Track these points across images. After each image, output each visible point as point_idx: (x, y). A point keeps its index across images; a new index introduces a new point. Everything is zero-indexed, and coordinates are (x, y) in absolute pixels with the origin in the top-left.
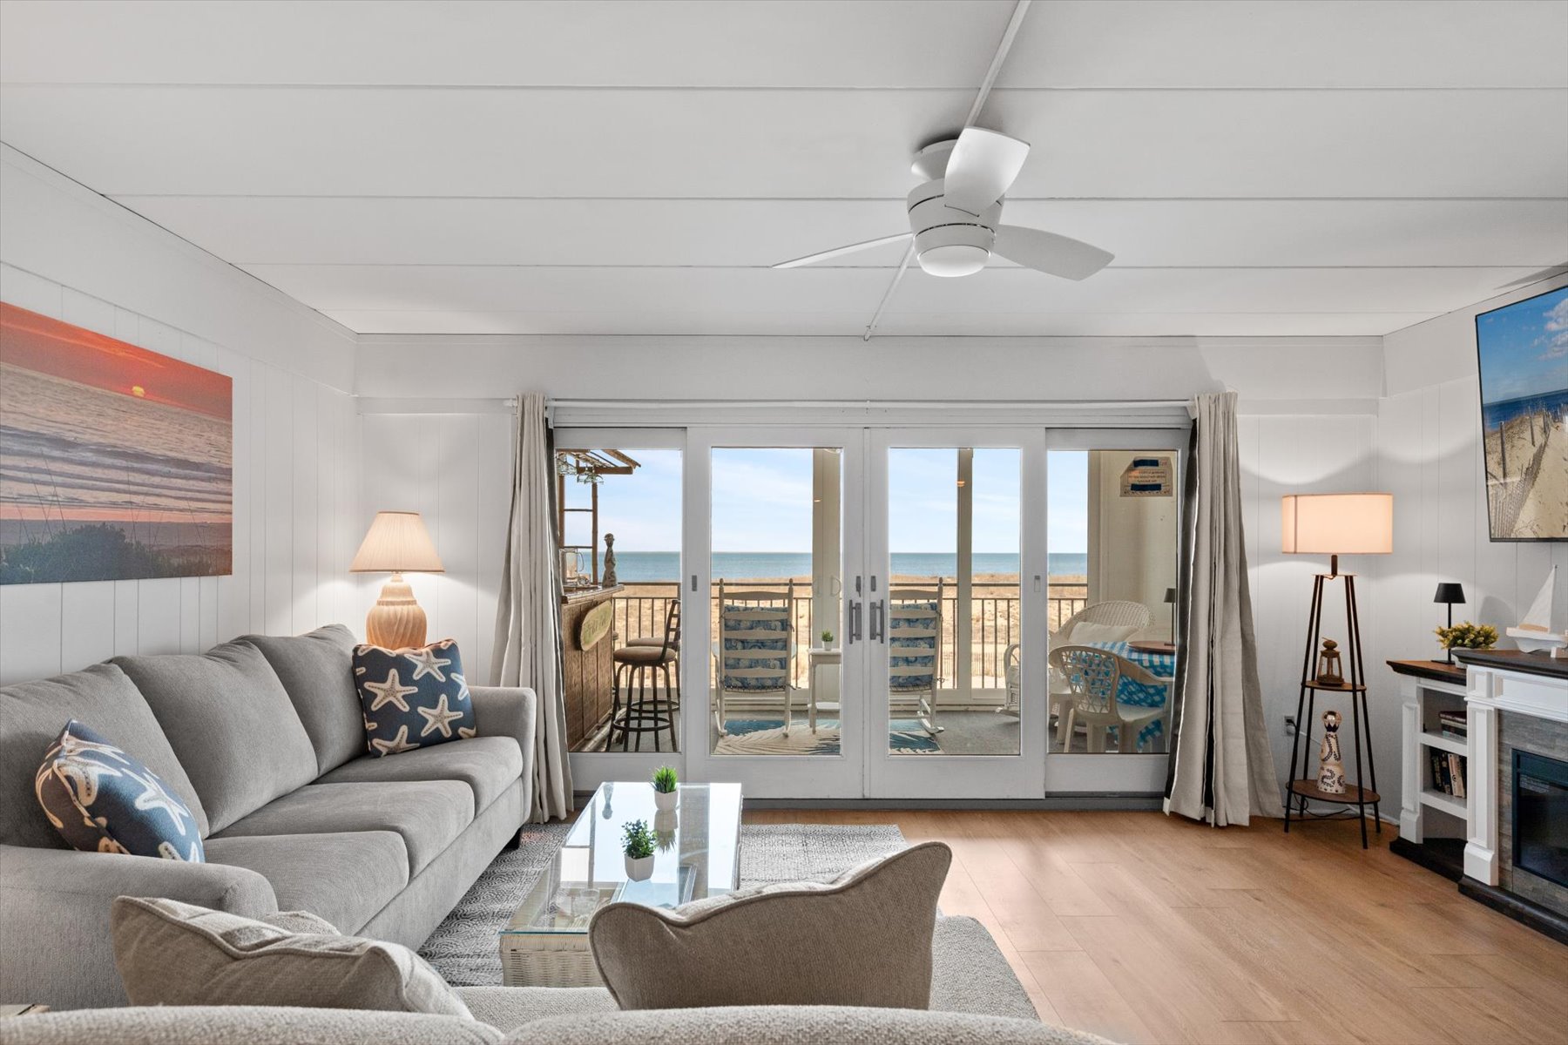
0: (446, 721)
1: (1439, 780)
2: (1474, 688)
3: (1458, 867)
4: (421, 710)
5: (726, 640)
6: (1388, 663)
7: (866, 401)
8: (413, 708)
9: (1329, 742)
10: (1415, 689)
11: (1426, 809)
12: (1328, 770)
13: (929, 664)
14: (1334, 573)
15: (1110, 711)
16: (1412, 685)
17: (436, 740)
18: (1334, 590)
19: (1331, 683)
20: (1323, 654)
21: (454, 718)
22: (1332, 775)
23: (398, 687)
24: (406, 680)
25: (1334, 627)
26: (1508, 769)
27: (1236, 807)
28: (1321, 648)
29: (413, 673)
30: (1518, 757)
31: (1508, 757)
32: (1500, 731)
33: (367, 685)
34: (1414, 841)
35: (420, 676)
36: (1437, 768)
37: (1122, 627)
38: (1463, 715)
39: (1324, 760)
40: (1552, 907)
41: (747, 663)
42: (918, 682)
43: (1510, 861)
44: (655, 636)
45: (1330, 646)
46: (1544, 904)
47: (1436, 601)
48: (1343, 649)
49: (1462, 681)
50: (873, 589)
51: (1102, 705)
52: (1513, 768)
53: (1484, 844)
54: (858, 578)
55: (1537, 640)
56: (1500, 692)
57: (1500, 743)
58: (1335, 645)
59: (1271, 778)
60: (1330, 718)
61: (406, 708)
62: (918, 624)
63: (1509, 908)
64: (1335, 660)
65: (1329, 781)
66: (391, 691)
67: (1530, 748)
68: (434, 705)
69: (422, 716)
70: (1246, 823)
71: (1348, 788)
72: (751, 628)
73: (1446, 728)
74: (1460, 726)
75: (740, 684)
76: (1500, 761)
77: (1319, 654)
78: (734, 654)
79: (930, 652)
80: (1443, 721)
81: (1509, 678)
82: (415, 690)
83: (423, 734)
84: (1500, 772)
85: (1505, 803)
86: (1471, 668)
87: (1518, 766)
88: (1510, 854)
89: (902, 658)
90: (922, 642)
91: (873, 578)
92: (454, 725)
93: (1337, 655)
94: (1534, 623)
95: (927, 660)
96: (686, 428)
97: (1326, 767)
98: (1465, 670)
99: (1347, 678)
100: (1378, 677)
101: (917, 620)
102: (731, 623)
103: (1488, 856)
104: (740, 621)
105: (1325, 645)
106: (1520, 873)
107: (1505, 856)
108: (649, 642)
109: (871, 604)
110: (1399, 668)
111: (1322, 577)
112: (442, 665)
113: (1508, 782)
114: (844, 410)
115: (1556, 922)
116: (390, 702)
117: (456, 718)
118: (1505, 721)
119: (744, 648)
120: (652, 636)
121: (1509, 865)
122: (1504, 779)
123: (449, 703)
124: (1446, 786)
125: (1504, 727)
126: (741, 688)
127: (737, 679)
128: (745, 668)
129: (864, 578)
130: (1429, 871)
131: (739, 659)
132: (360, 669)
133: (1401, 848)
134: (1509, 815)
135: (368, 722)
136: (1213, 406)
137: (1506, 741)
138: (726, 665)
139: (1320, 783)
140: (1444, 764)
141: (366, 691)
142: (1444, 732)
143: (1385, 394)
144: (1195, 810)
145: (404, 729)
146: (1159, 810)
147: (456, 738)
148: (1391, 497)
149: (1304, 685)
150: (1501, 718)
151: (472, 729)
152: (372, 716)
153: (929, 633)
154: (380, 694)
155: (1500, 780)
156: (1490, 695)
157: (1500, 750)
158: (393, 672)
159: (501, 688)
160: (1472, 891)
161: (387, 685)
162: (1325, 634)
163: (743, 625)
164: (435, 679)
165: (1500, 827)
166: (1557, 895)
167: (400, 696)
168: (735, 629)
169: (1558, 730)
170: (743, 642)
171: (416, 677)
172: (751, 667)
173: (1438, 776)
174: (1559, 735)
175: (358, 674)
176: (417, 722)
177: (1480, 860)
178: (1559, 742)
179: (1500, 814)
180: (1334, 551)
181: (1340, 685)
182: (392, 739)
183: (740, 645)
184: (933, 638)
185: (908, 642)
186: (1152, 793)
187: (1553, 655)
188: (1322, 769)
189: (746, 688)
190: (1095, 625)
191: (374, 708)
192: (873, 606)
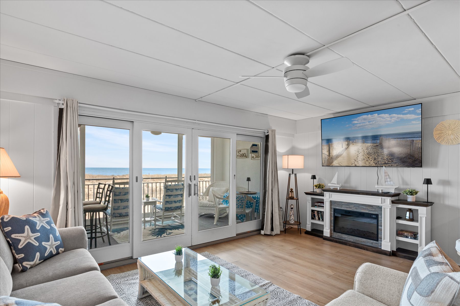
0: (54, 247)
1: (313, 217)
2: (326, 196)
3: (322, 235)
4: (43, 243)
5: (114, 200)
6: (305, 193)
7: (196, 120)
8: (40, 243)
9: (292, 211)
10: (310, 198)
11: (312, 223)
12: (292, 218)
13: (181, 202)
14: (293, 173)
15: (244, 210)
16: (309, 197)
17: (51, 256)
18: (293, 177)
19: (292, 198)
20: (290, 192)
21: (57, 245)
22: (292, 219)
23: (31, 234)
24: (34, 230)
25: (292, 186)
26: (333, 212)
27: (277, 230)
28: (290, 190)
29: (36, 226)
30: (335, 210)
31: (333, 210)
32: (331, 205)
33: (13, 236)
34: (310, 231)
35: (39, 227)
36: (313, 214)
37: (224, 188)
38: (323, 203)
39: (291, 216)
40: (341, 239)
41: (123, 208)
42: (177, 208)
43: (333, 231)
44: (89, 200)
45: (292, 190)
46: (340, 238)
47: (311, 179)
48: (294, 190)
49: (323, 196)
50: (195, 180)
51: (242, 209)
52: (334, 212)
53: (328, 228)
54: (190, 176)
55: (334, 186)
56: (331, 197)
57: (331, 208)
58: (293, 190)
59: (281, 222)
60: (292, 206)
61: (37, 244)
62: (178, 190)
63: (334, 241)
64: (293, 193)
65: (292, 220)
66: (28, 237)
67: (337, 208)
68: (48, 240)
69: (44, 246)
70: (279, 233)
71: (295, 222)
72: (125, 195)
73: (316, 205)
74: (322, 205)
75: (119, 215)
76: (331, 211)
77: (289, 192)
78: (117, 205)
79: (181, 198)
80: (315, 204)
81: (333, 194)
82: (39, 234)
83: (46, 255)
84: (331, 213)
85: (332, 219)
86: (325, 192)
87: (335, 212)
88: (333, 230)
89: (174, 201)
90: (179, 196)
91: (195, 176)
92: (57, 248)
93: (293, 192)
94: (333, 183)
95: (180, 201)
96: (133, 122)
97: (291, 217)
98: (324, 193)
99: (295, 197)
100: (302, 196)
101: (178, 189)
102: (117, 193)
103: (329, 231)
104: (121, 192)
105: (291, 190)
106: (335, 233)
107: (332, 230)
108: (87, 203)
109: (194, 184)
110: (307, 194)
111: (290, 174)
112: (47, 221)
113: (333, 215)
114: (187, 122)
115: (344, 241)
116: (29, 242)
117: (58, 244)
118: (332, 203)
119: (121, 202)
120: (88, 200)
121: (333, 232)
122: (332, 215)
123: (54, 238)
124: (315, 218)
125: (332, 204)
126: (119, 216)
127: (118, 214)
128: (122, 209)
129: (192, 176)
130: (314, 236)
131: (119, 206)
132: (7, 228)
133: (307, 233)
134: (333, 222)
135: (17, 254)
136: (272, 132)
137: (332, 207)
138: (114, 209)
139: (290, 221)
140: (314, 213)
141: (13, 239)
142: (315, 206)
143: (296, 134)
144: (268, 232)
145: (38, 254)
146: (260, 234)
147: (58, 253)
148: (303, 156)
149: (287, 199)
150: (331, 202)
151: (63, 248)
152: (19, 251)
153: (181, 193)
154: (23, 240)
155: (331, 215)
156: (329, 198)
157: (331, 209)
158: (27, 227)
159: (70, 228)
160: (326, 239)
161: (25, 234)
162: (291, 187)
163: (122, 194)
164: (46, 228)
165: (331, 224)
166: (343, 236)
167: (33, 238)
168: (119, 196)
169: (343, 204)
170: (121, 200)
171: (38, 228)
172: (124, 209)
173: (313, 216)
174: (343, 205)
175: (6, 231)
176: (42, 249)
177: (327, 232)
178: (343, 206)
179: (331, 222)
180: (293, 168)
181: (293, 198)
182: (33, 261)
183: (120, 201)
184: (182, 194)
185: (175, 196)
186: (258, 229)
187: (338, 189)
188: (290, 218)
189: (122, 216)
190: (216, 188)
191: (20, 247)
192: (195, 185)
